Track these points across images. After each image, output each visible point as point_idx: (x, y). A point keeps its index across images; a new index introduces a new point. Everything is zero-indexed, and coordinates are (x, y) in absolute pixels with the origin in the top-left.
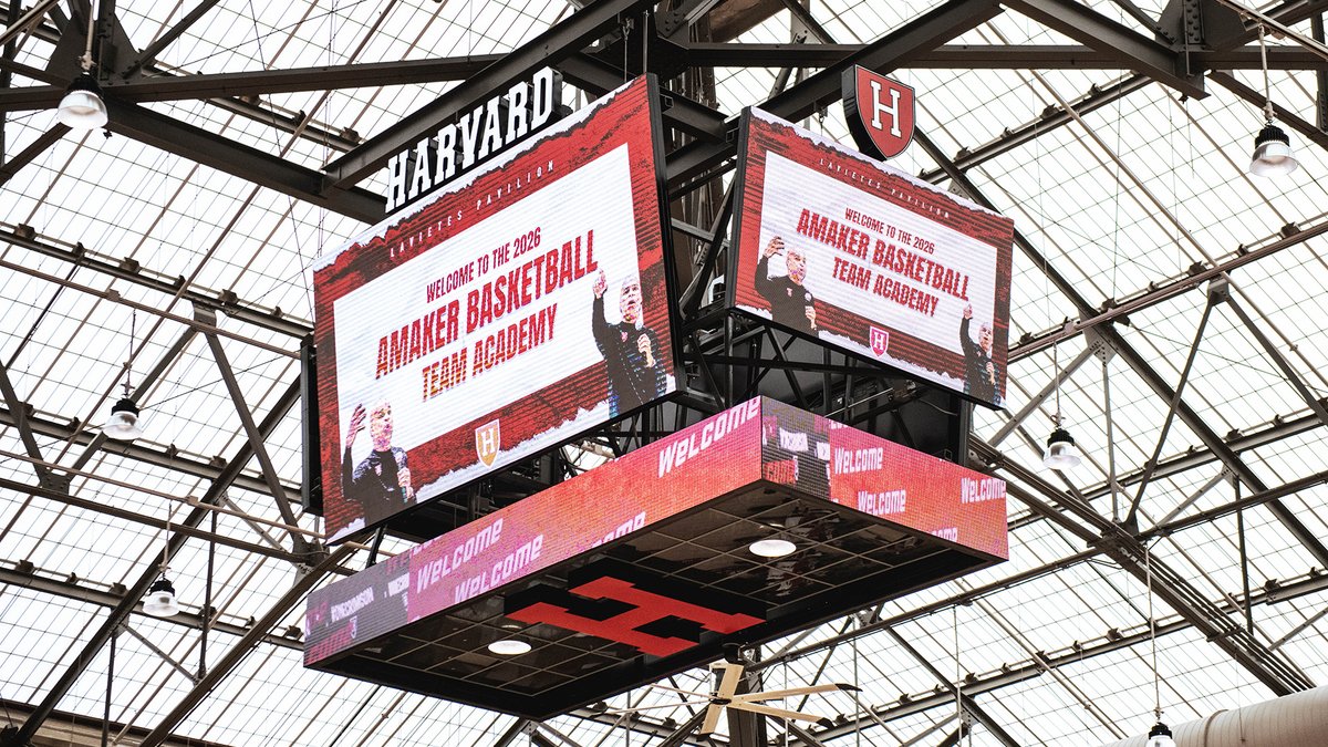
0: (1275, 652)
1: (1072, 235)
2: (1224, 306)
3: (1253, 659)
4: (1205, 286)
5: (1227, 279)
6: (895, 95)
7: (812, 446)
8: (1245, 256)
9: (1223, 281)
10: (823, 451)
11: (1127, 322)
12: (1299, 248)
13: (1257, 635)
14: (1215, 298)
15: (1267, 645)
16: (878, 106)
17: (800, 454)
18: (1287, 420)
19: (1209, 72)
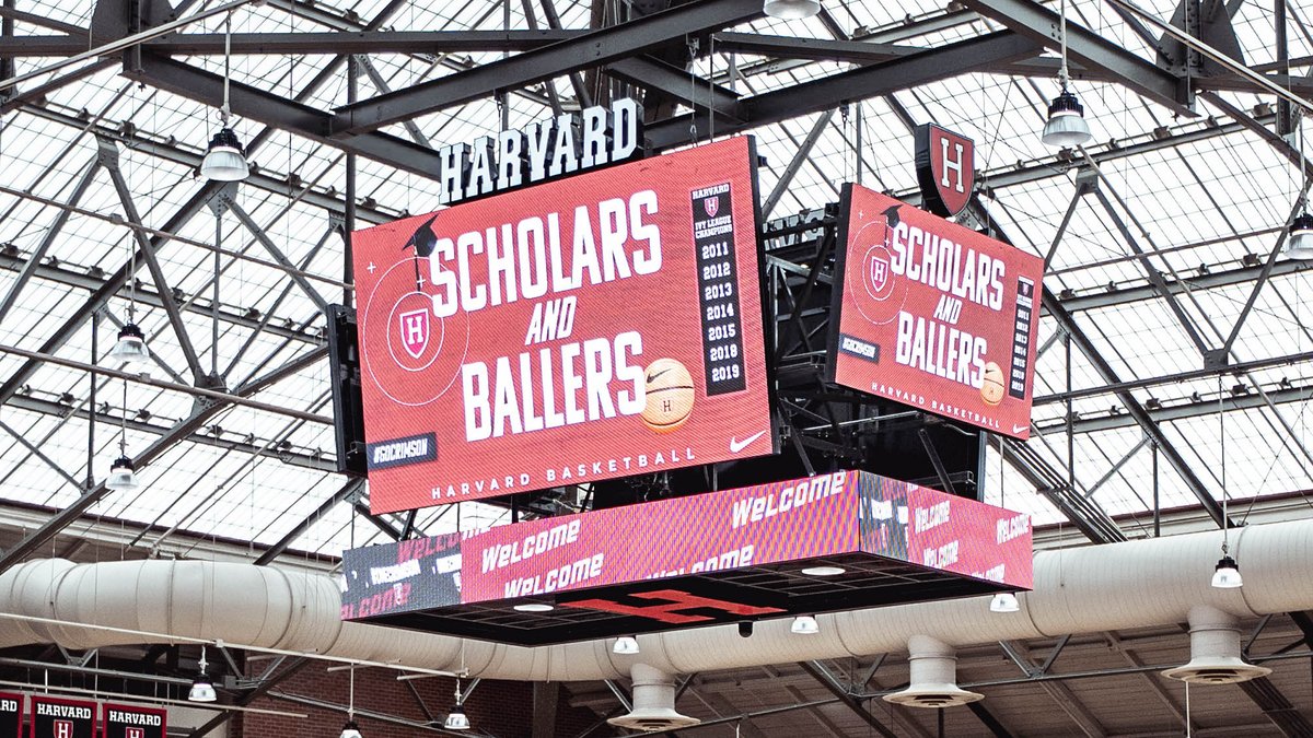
0: (1089, 500)
1: (953, 116)
2: (1091, 197)
3: (1071, 507)
4: (1073, 173)
5: (1096, 170)
6: (959, 148)
7: (895, 512)
8: (1114, 150)
9: (1091, 173)
10: (903, 515)
11: (992, 196)
12: (1169, 152)
13: (1077, 488)
14: (1085, 187)
15: (1082, 494)
16: (947, 163)
17: (887, 521)
18: (1120, 287)
19: (1200, 91)
